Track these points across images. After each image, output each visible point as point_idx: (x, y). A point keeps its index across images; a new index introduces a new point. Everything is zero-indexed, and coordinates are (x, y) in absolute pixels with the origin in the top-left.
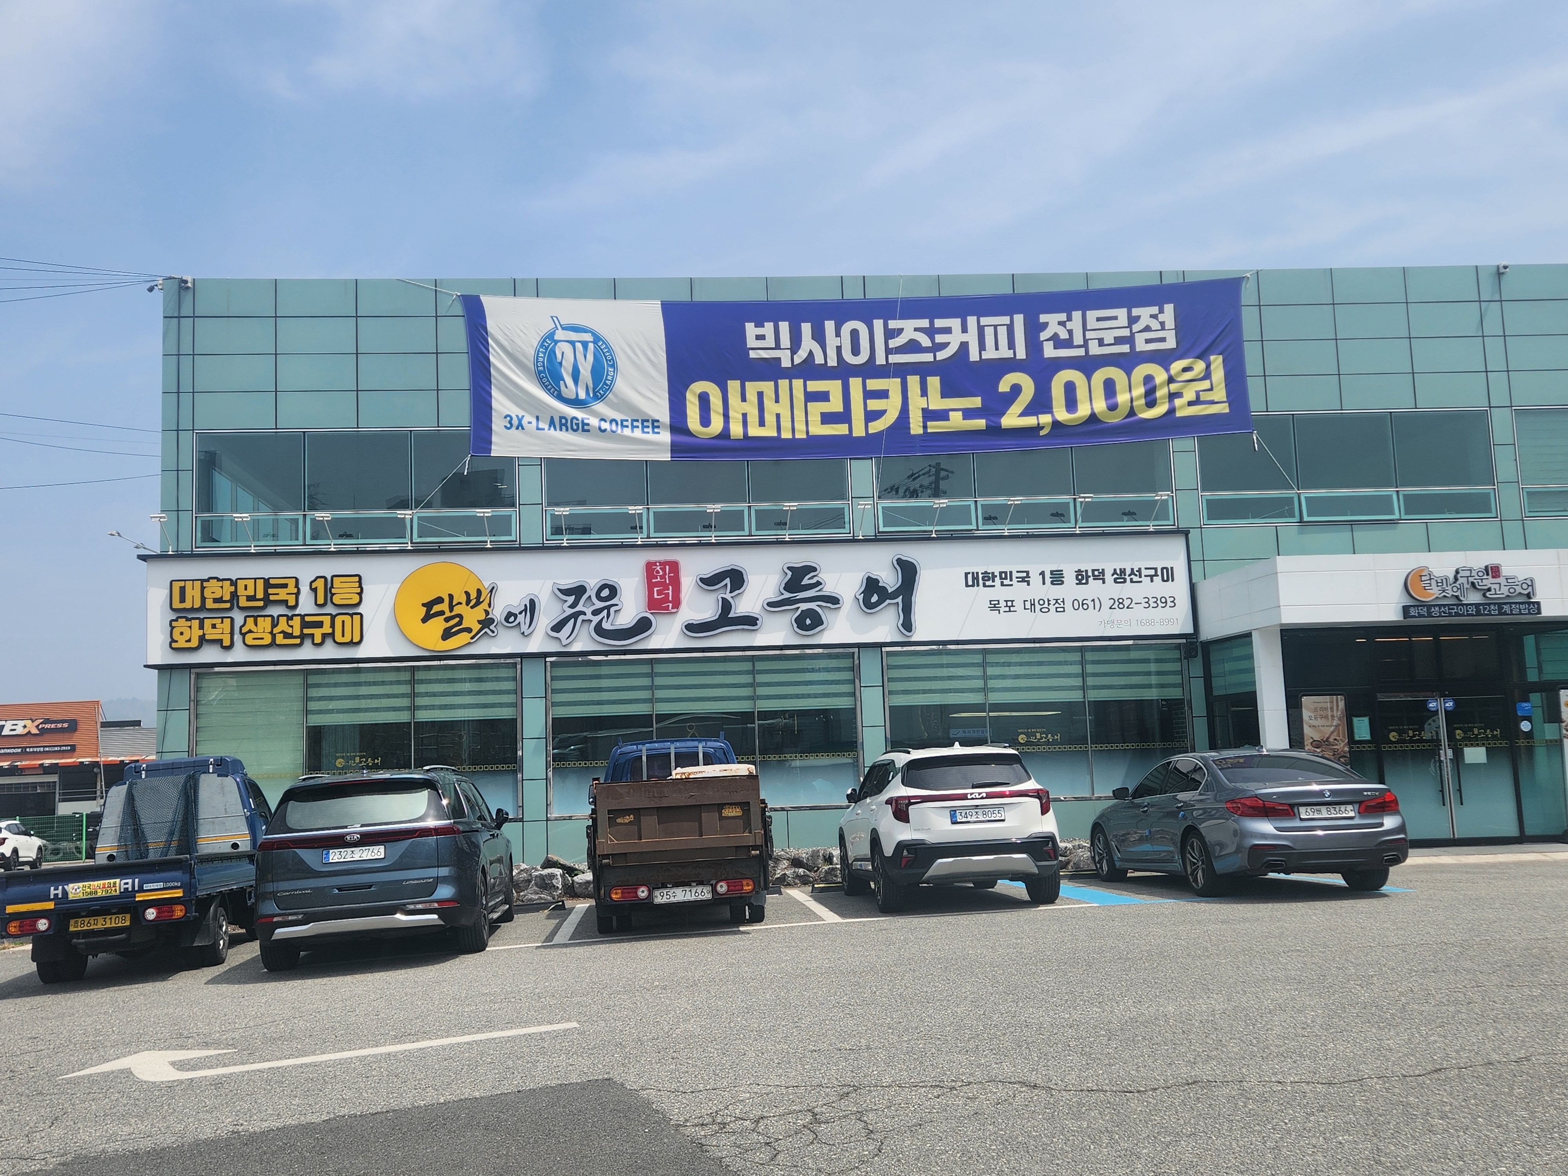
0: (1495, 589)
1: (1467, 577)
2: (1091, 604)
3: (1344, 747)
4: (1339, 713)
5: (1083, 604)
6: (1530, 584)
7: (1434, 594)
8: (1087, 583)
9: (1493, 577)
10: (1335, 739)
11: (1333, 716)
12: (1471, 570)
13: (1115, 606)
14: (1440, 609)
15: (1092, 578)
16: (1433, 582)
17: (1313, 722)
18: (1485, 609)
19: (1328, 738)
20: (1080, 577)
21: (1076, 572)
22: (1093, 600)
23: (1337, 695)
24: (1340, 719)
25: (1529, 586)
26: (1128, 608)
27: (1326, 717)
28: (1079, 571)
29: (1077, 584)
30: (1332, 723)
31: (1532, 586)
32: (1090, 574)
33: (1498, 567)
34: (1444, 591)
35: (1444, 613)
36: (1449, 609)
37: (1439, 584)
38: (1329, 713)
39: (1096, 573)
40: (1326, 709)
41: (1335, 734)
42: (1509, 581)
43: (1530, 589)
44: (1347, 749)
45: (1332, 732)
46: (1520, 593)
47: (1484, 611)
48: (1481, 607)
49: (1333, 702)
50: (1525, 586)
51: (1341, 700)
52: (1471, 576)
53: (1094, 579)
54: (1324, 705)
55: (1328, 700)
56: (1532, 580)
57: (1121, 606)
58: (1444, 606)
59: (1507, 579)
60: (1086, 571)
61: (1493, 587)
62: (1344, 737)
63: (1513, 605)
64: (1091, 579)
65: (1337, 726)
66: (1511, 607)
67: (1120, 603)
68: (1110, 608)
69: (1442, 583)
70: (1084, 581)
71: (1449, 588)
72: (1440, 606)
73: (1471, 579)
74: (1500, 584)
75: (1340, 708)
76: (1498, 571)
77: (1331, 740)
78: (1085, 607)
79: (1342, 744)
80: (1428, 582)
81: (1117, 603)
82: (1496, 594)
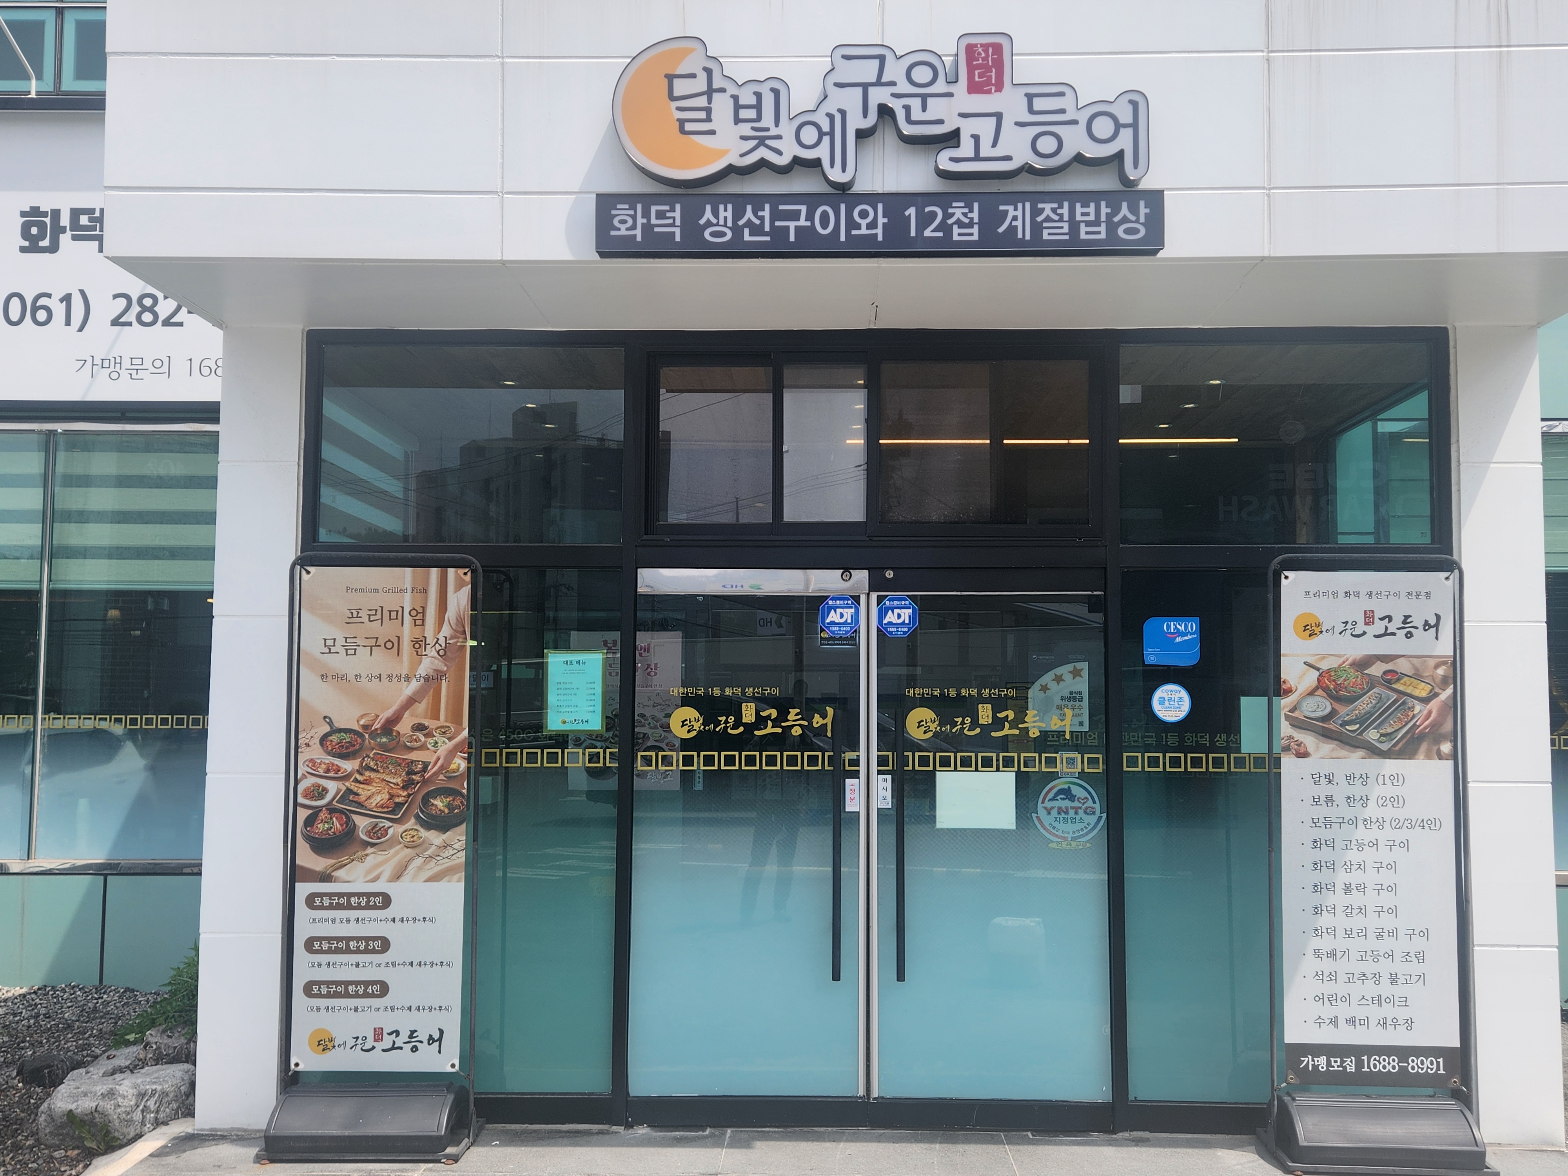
0: (976, 138)
1: (865, 87)
2: (59, 310)
3: (452, 754)
4: (446, 631)
5: (35, 309)
6: (1126, 117)
7: (723, 153)
8: (53, 248)
9: (974, 88)
10: (420, 728)
11: (419, 644)
12: (882, 59)
13: (131, 316)
14: (738, 214)
15: (69, 233)
16: (722, 106)
17: (338, 662)
18: (925, 220)
19: (395, 719)
20: (34, 231)
21: (23, 214)
22: (67, 299)
23: (444, 565)
24: (445, 654)
25: (1118, 126)
26: (167, 323)
27: (393, 645)
28: (35, 211)
29: (23, 250)
30: (414, 666)
31: (1135, 125)
32: (65, 221)
33: (998, 49)
34: (762, 142)
35: (756, 230)
36: (776, 215)
37: (744, 114)
38: (408, 631)
39: (84, 220)
40: (396, 615)
41: (421, 707)
42: (1039, 104)
43: (1124, 140)
44: (460, 764)
45: (411, 702)
46: (1079, 158)
47: (921, 228)
48: (911, 211)
49: (425, 591)
50: (1103, 127)
51: (460, 585)
52: (879, 83)
53: (75, 238)
54: (390, 602)
55: (408, 585)
56: (1134, 104)
57: (147, 317)
58: (758, 201)
59: (1030, 97)
60: (56, 214)
61: (968, 128)
62: (458, 721)
63: (1047, 208)
64: (65, 239)
65: (433, 680)
66: (1036, 212)
67: (144, 309)
68: (115, 322)
69: (758, 107)
70: (45, 243)
71: (787, 129)
72: (739, 202)
73: (878, 96)
74: (999, 116)
75: (451, 614)
76: (999, 65)
77: (404, 727)
78: (42, 315)
79: (445, 746)
80: (702, 102)
81: (136, 309)
82: (977, 158)
